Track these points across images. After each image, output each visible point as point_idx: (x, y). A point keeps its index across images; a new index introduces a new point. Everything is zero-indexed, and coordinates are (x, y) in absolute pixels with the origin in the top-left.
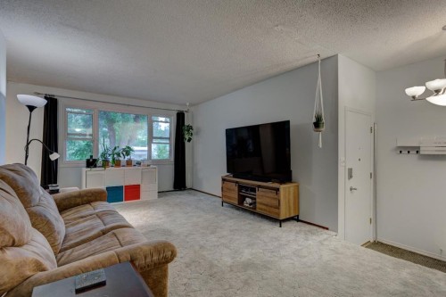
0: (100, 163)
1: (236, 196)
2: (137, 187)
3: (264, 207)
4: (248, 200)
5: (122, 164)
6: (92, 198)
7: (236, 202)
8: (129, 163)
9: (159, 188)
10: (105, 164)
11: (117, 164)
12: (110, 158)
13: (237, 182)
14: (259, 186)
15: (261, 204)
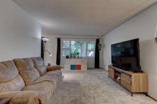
0: (69, 57)
1: (113, 75)
2: (80, 66)
3: (124, 83)
4: (119, 78)
5: (76, 58)
6: (56, 69)
7: (113, 78)
8: (78, 57)
9: (87, 67)
10: (71, 57)
11: (75, 57)
12: (73, 56)
13: (114, 68)
14: (122, 72)
15: (123, 81)
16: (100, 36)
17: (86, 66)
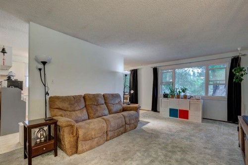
2: (187, 112)
8: (185, 97)
11: (178, 97)
16: (239, 49)
17: (200, 114)
